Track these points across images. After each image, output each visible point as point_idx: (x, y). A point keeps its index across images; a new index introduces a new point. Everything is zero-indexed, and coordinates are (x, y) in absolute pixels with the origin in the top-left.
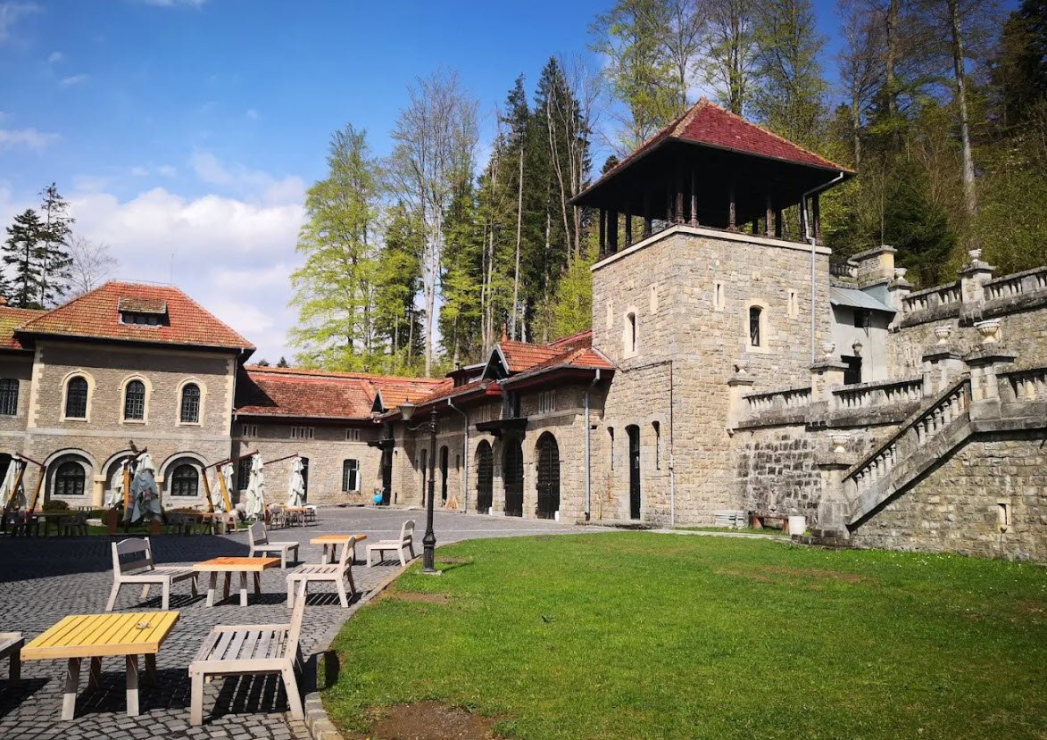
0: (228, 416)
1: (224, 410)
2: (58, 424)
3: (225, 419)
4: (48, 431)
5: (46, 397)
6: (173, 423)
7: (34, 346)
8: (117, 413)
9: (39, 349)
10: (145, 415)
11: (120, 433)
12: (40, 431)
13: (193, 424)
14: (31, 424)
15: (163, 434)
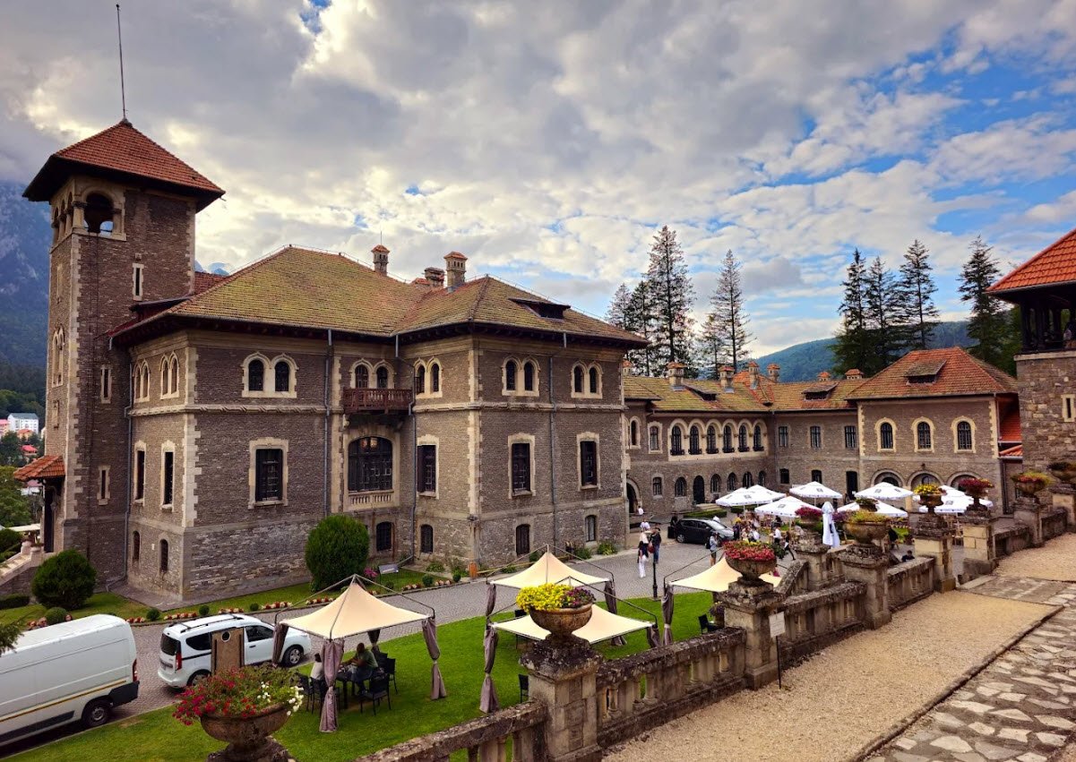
0: (995, 443)
1: (991, 440)
2: (877, 454)
3: (992, 446)
4: (872, 458)
5: (869, 437)
6: (952, 450)
7: (856, 406)
8: (913, 445)
9: (860, 407)
10: (932, 446)
11: (915, 459)
12: (867, 458)
13: (968, 450)
14: (862, 454)
15: (946, 459)
